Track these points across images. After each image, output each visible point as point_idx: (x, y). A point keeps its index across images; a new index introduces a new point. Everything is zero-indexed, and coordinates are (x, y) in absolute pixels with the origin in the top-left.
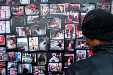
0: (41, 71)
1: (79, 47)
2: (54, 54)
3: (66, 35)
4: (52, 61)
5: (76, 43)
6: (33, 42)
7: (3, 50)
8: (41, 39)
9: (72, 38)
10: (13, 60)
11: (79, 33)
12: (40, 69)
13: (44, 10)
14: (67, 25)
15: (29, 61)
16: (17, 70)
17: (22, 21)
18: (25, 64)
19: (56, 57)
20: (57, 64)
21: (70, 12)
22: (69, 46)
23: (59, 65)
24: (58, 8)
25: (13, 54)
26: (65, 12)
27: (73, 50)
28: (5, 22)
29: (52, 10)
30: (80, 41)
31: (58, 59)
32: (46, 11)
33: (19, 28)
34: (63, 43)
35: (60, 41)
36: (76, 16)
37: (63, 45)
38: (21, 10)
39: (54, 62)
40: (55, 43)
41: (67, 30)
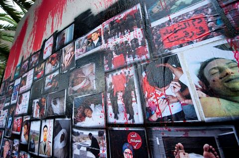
3: (110, 109)
6: (45, 132)
8: (58, 123)
13: (66, 57)
14: (110, 75)
24: (90, 41)
28: (27, 93)
29: (79, 51)
32: (70, 56)
33: (36, 101)
34: (105, 142)
35: (95, 134)
36: (136, 40)
37: (103, 150)
41: (112, 92)
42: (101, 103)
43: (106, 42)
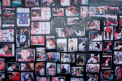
0: (79, 71)
1: (116, 48)
2: (92, 55)
3: (104, 36)
4: (90, 62)
5: (114, 45)
6: (72, 43)
7: (42, 51)
8: (81, 40)
9: (110, 40)
10: (52, 60)
11: (117, 35)
12: (78, 70)
13: (84, 12)
14: (106, 27)
15: (68, 62)
16: (55, 70)
17: (62, 22)
18: (64, 65)
19: (95, 58)
20: (95, 64)
21: (109, 15)
22: (107, 47)
23: (97, 66)
24: (98, 11)
25: (52, 54)
26: (104, 14)
27: (111, 51)
28: (45, 23)
29: (92, 12)
30: (118, 42)
31: (96, 60)
32: (86, 13)
33: (59, 29)
34: (102, 44)
35: (99, 43)
36: (115, 19)
37: (101, 47)
38: (61, 11)
39: (92, 62)
40: (94, 44)
41: (106, 32)
42: (102, 35)
43: (105, 15)
